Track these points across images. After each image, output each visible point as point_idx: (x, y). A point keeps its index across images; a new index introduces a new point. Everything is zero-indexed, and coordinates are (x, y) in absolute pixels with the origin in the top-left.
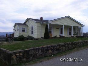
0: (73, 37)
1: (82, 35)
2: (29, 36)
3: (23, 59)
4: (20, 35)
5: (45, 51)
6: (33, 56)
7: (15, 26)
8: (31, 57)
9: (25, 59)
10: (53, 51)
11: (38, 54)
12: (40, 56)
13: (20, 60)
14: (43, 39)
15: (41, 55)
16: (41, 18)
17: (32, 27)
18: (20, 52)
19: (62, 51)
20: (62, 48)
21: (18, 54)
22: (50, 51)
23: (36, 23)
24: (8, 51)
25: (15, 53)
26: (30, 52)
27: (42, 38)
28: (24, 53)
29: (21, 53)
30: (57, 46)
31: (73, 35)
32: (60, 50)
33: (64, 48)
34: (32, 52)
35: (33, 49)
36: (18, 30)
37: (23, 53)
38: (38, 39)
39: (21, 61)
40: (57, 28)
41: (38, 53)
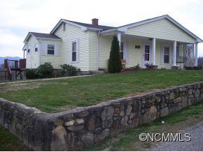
0: (176, 68)
1: (196, 65)
2: (65, 67)
3: (84, 136)
4: (43, 63)
5: (142, 108)
6: (112, 127)
7: (28, 40)
8: (106, 130)
9: (90, 136)
10: (161, 108)
11: (123, 119)
12: (129, 124)
13: (77, 140)
14: (106, 73)
15: (132, 119)
16: (95, 21)
17: (74, 44)
18: (76, 116)
19: (181, 108)
20: (180, 98)
21: (71, 123)
22: (153, 109)
23: (86, 31)
24: (37, 111)
25: (64, 119)
26: (104, 114)
27: (100, 70)
28: (87, 119)
29: (79, 118)
30: (169, 94)
31: (175, 65)
32: (176, 105)
33: (185, 99)
34: (109, 114)
35: (112, 105)
36: (36, 50)
37: (84, 118)
38: (91, 73)
39: (79, 143)
40: (138, 47)
41: (125, 115)
